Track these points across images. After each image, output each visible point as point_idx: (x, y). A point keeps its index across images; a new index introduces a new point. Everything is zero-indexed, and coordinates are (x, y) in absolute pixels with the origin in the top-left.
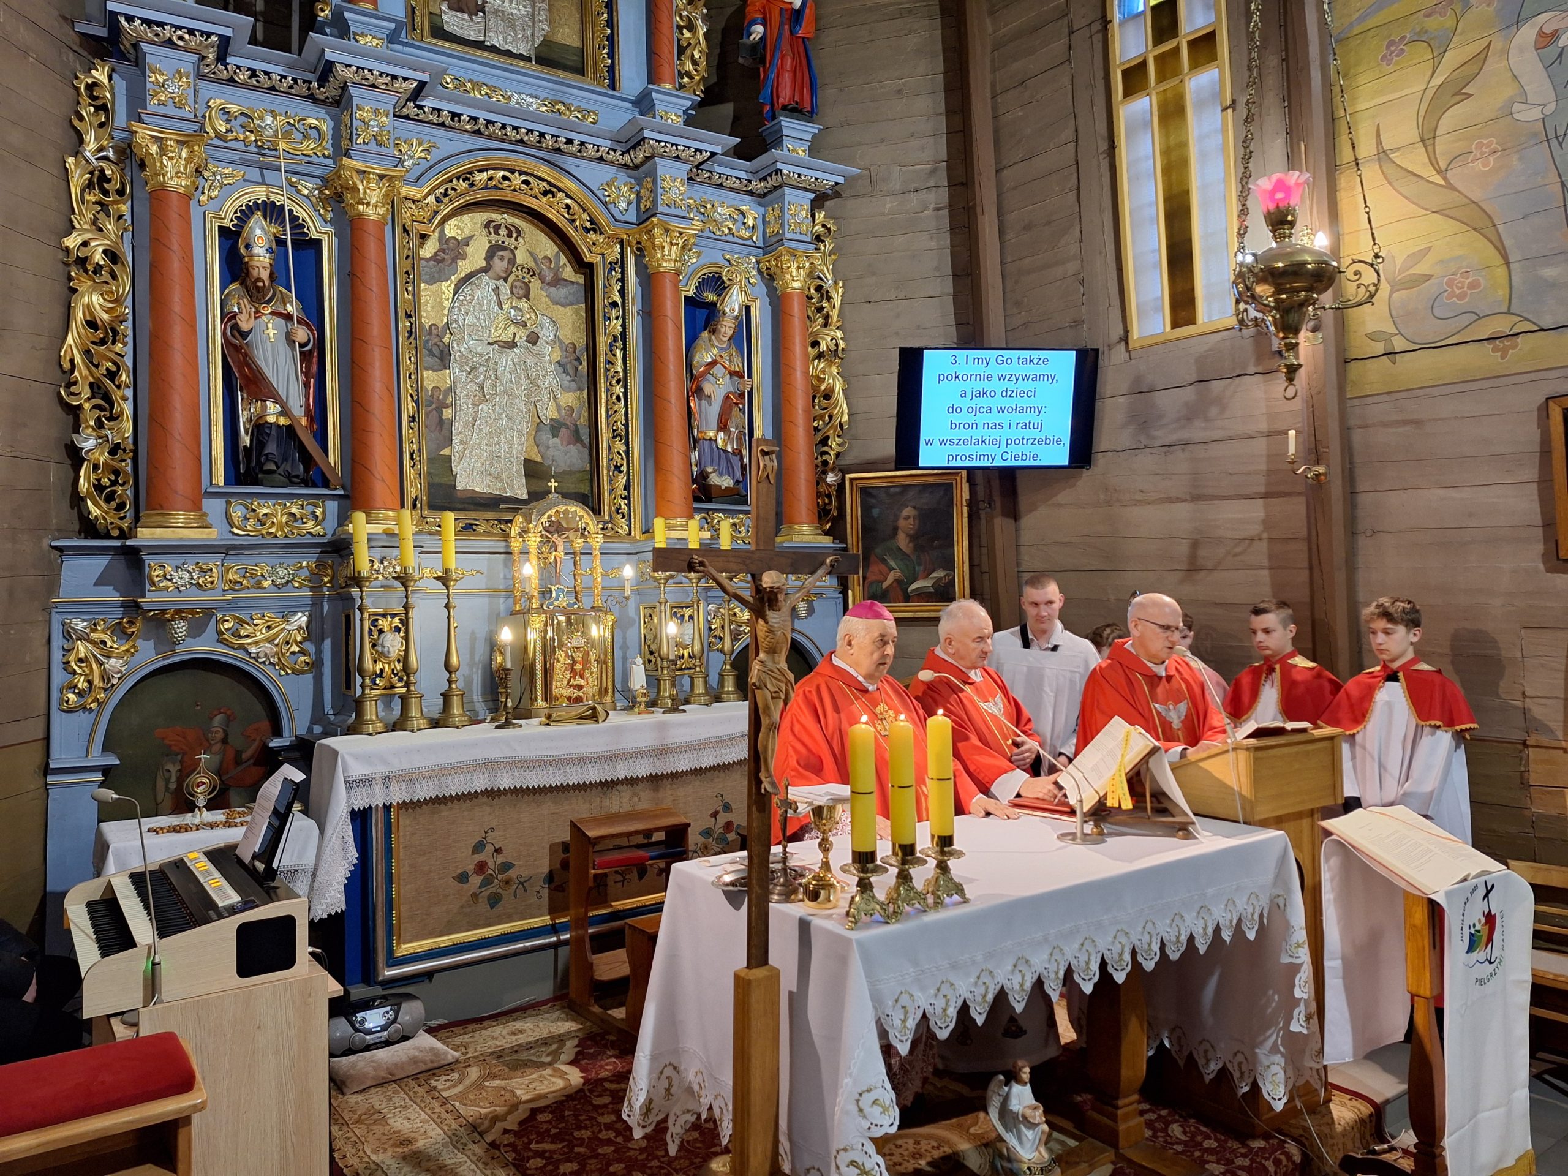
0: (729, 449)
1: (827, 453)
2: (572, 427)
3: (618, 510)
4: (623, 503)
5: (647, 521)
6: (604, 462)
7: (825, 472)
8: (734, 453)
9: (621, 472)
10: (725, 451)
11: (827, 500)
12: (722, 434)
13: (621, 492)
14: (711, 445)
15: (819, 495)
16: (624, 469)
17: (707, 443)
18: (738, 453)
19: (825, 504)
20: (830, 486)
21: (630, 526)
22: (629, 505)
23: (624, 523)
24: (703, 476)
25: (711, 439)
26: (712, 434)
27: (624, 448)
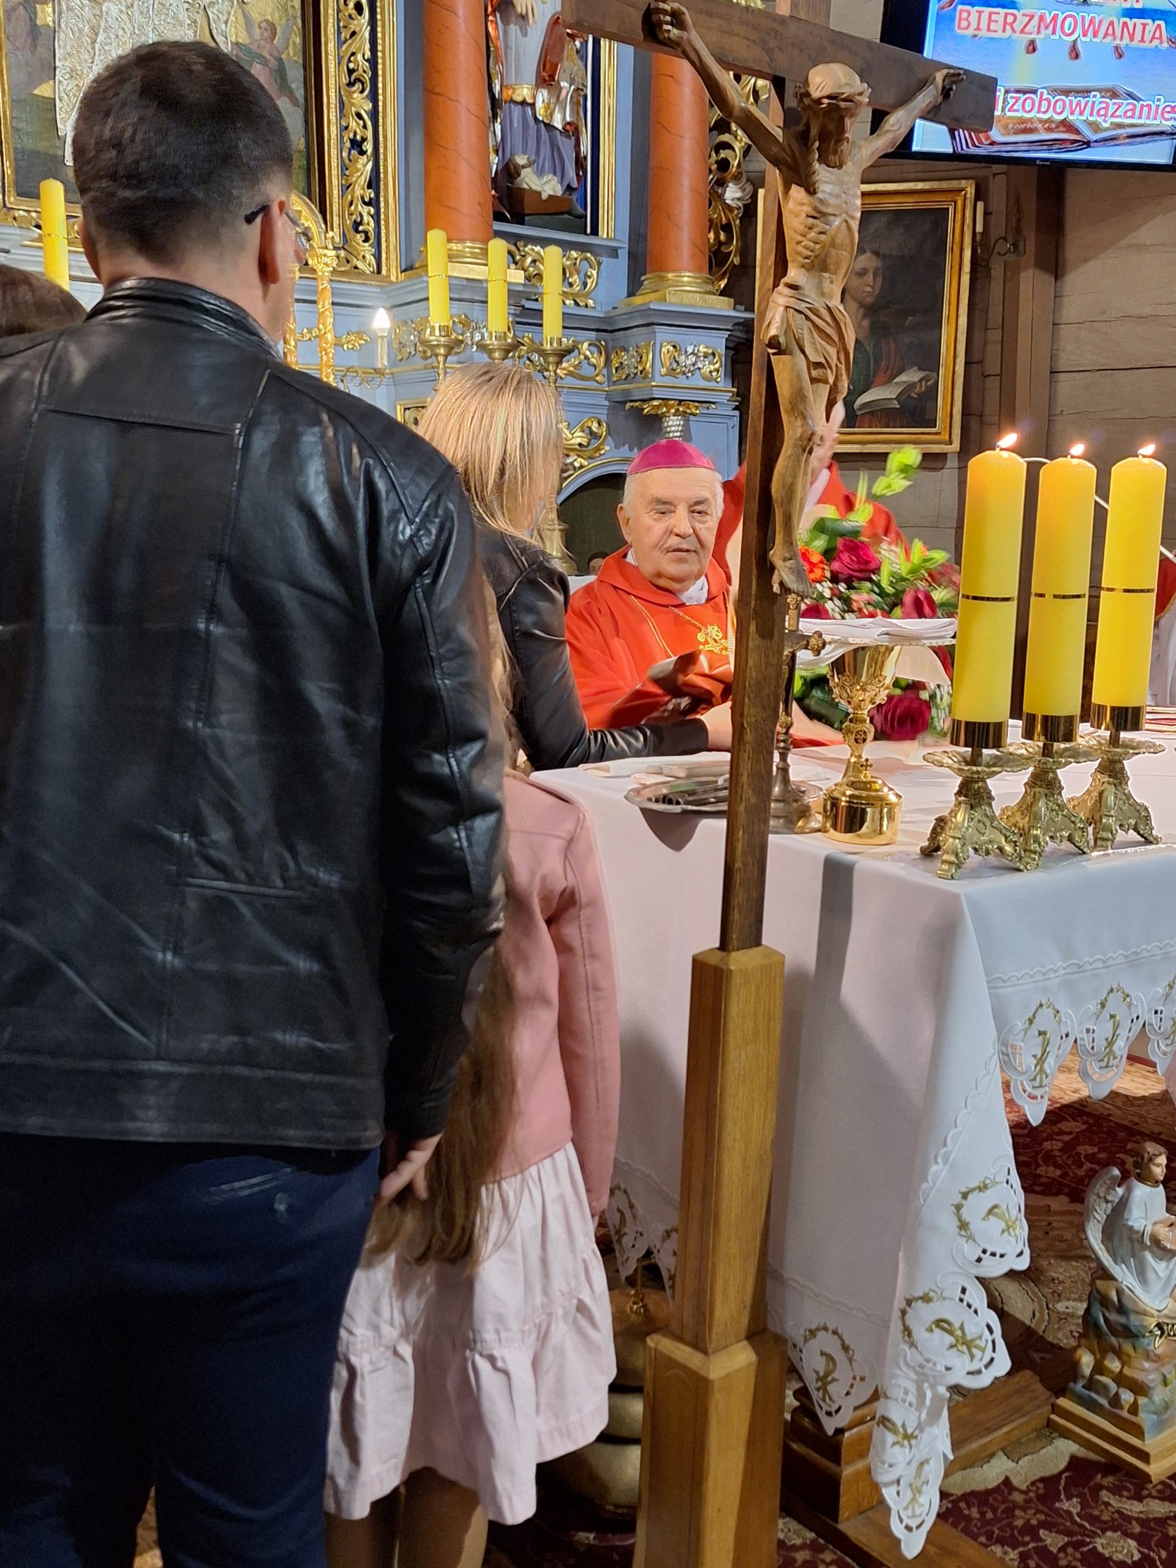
0: (558, 123)
1: (728, 146)
2: (273, 63)
3: (357, 225)
4: (366, 211)
5: (408, 250)
6: (331, 131)
7: (721, 183)
8: (565, 132)
9: (362, 153)
10: (549, 127)
11: (722, 236)
12: (542, 96)
13: (360, 189)
14: (524, 114)
15: (712, 224)
16: (368, 147)
17: (517, 111)
18: (572, 130)
19: (720, 243)
20: (730, 208)
21: (378, 257)
22: (376, 217)
23: (367, 250)
24: (509, 172)
25: (523, 103)
26: (524, 92)
27: (369, 106)
